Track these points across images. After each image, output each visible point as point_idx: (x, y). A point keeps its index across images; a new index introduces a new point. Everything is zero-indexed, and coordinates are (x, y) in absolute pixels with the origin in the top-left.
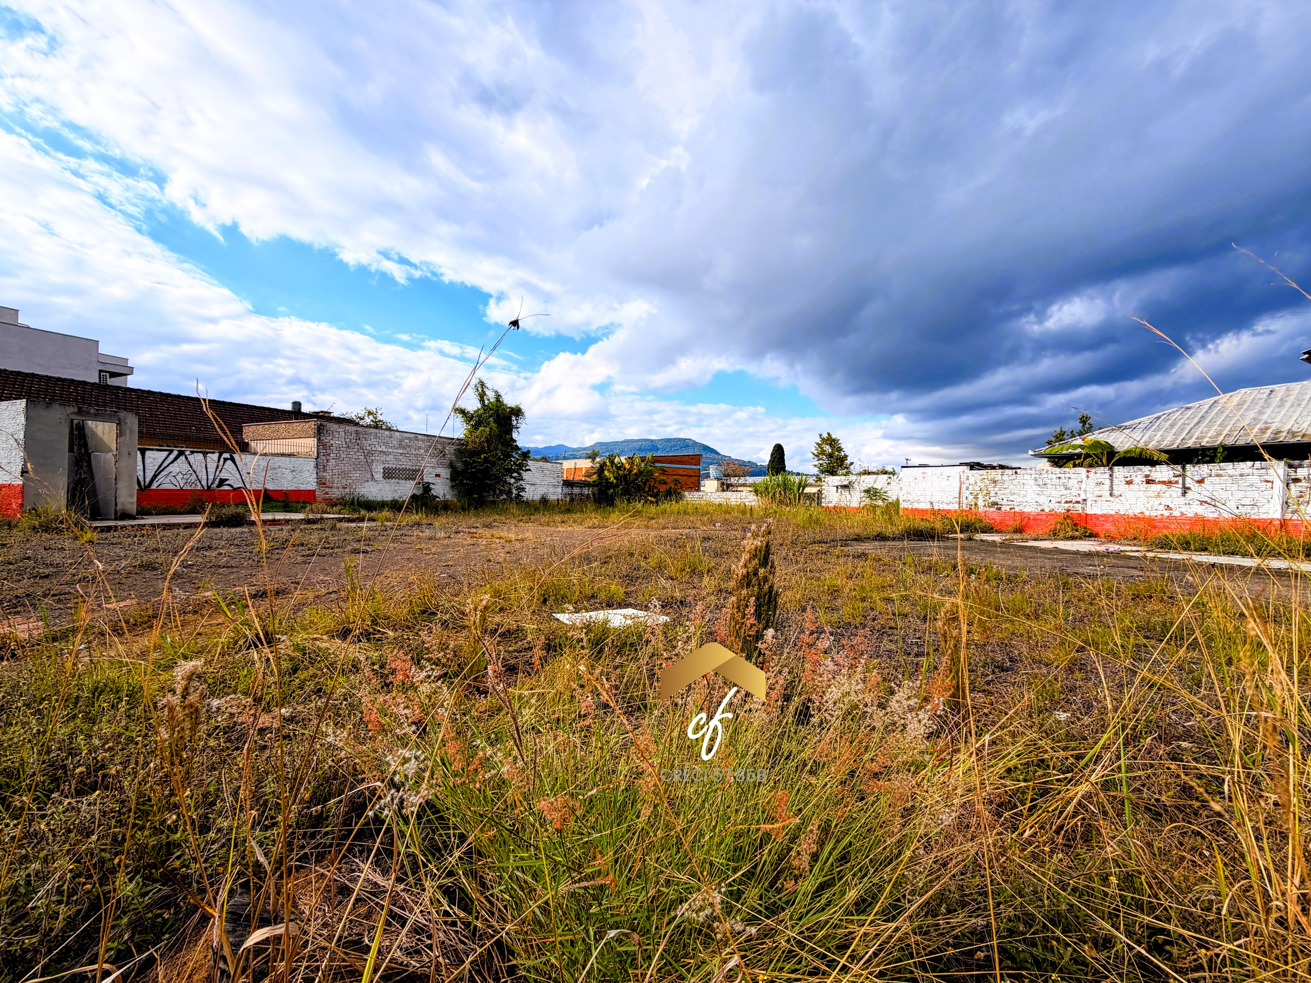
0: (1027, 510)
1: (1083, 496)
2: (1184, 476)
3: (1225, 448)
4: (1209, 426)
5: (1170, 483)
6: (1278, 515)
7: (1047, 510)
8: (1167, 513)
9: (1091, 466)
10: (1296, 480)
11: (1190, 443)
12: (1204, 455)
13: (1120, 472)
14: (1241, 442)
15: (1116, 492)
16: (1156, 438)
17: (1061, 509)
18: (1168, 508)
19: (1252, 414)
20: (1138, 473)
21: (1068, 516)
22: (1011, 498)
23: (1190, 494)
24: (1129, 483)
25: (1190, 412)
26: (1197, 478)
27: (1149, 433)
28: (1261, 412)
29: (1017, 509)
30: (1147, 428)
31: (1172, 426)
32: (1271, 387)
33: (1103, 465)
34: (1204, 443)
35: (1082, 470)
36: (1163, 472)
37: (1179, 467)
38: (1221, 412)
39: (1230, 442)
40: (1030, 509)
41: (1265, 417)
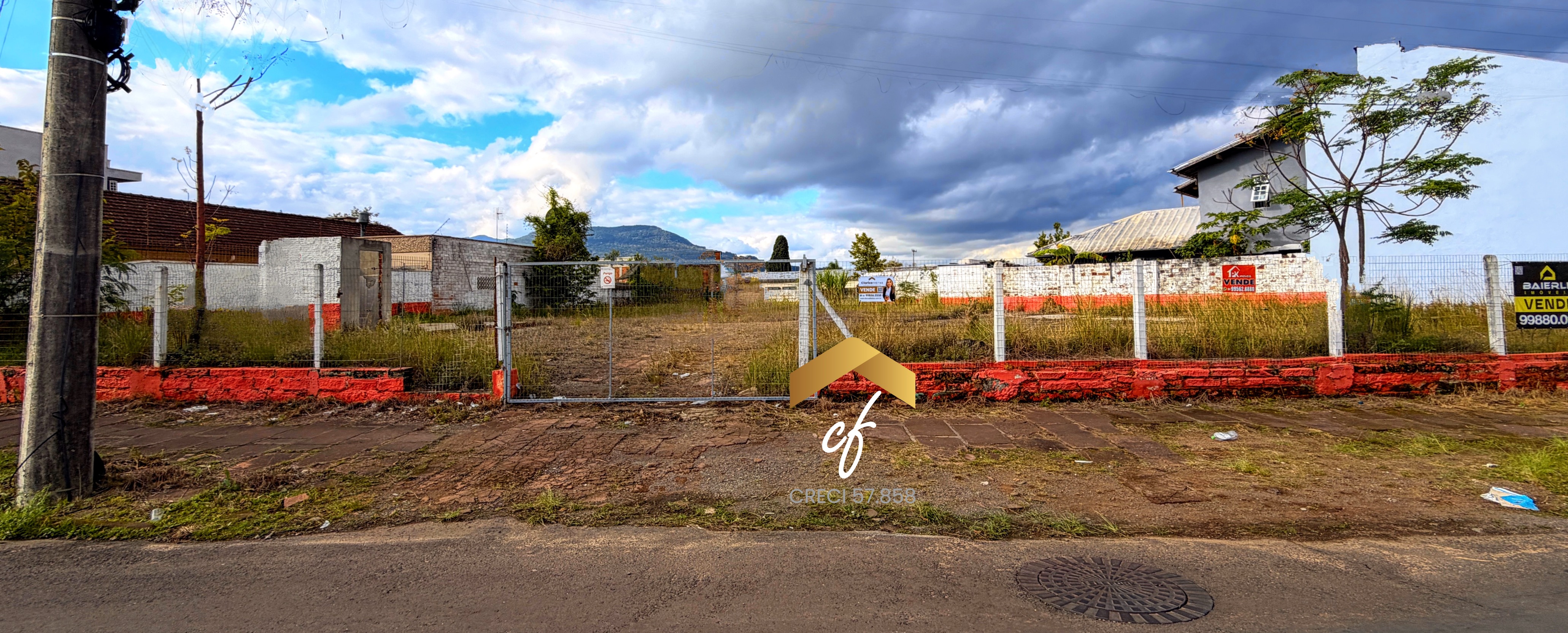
0: (1026, 295)
1: (1058, 285)
2: (1110, 270)
3: (1132, 252)
4: (1124, 237)
5: (1104, 274)
6: (1154, 292)
7: (1038, 294)
8: (1104, 294)
9: (1062, 264)
10: (1162, 272)
11: (1114, 249)
12: (1122, 257)
13: (1078, 268)
14: (1139, 249)
15: (1076, 282)
16: (1098, 245)
17: (1045, 293)
18: (1104, 290)
19: (1146, 230)
20: (1088, 268)
21: (1050, 298)
22: (1016, 287)
23: (1115, 282)
24: (1083, 275)
25: (1116, 226)
26: (1118, 271)
27: (1094, 241)
28: (1150, 229)
29: (1019, 295)
30: (1092, 238)
31: (1106, 236)
32: (1157, 211)
33: (1068, 263)
34: (1122, 249)
35: (1056, 267)
36: (1101, 268)
37: (1108, 264)
38: (1131, 227)
39: (1133, 248)
40: (1027, 294)
41: (1151, 232)
